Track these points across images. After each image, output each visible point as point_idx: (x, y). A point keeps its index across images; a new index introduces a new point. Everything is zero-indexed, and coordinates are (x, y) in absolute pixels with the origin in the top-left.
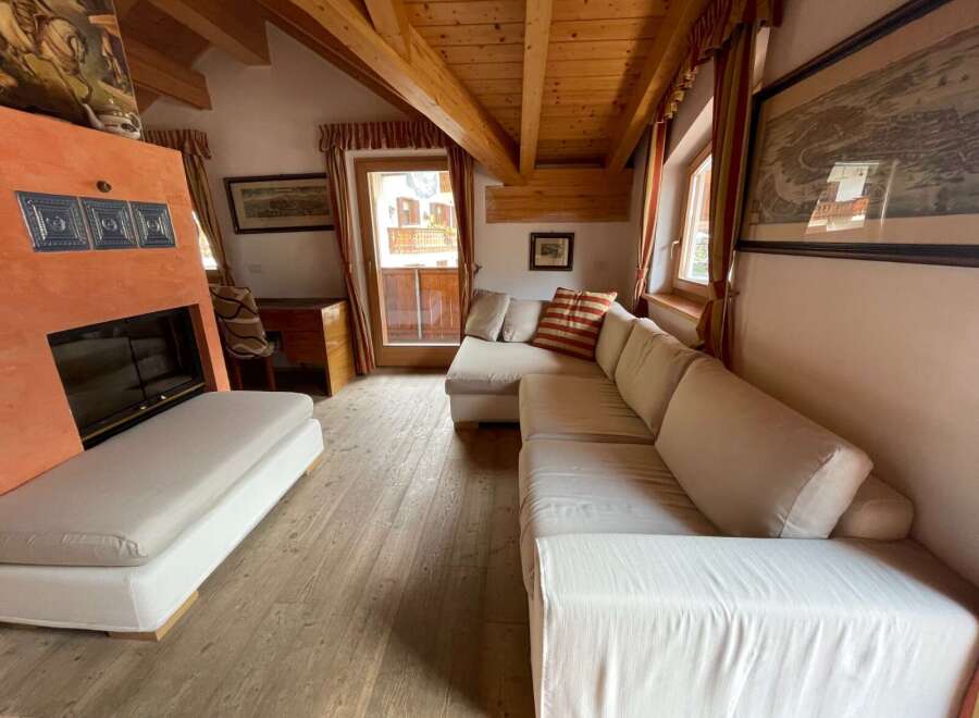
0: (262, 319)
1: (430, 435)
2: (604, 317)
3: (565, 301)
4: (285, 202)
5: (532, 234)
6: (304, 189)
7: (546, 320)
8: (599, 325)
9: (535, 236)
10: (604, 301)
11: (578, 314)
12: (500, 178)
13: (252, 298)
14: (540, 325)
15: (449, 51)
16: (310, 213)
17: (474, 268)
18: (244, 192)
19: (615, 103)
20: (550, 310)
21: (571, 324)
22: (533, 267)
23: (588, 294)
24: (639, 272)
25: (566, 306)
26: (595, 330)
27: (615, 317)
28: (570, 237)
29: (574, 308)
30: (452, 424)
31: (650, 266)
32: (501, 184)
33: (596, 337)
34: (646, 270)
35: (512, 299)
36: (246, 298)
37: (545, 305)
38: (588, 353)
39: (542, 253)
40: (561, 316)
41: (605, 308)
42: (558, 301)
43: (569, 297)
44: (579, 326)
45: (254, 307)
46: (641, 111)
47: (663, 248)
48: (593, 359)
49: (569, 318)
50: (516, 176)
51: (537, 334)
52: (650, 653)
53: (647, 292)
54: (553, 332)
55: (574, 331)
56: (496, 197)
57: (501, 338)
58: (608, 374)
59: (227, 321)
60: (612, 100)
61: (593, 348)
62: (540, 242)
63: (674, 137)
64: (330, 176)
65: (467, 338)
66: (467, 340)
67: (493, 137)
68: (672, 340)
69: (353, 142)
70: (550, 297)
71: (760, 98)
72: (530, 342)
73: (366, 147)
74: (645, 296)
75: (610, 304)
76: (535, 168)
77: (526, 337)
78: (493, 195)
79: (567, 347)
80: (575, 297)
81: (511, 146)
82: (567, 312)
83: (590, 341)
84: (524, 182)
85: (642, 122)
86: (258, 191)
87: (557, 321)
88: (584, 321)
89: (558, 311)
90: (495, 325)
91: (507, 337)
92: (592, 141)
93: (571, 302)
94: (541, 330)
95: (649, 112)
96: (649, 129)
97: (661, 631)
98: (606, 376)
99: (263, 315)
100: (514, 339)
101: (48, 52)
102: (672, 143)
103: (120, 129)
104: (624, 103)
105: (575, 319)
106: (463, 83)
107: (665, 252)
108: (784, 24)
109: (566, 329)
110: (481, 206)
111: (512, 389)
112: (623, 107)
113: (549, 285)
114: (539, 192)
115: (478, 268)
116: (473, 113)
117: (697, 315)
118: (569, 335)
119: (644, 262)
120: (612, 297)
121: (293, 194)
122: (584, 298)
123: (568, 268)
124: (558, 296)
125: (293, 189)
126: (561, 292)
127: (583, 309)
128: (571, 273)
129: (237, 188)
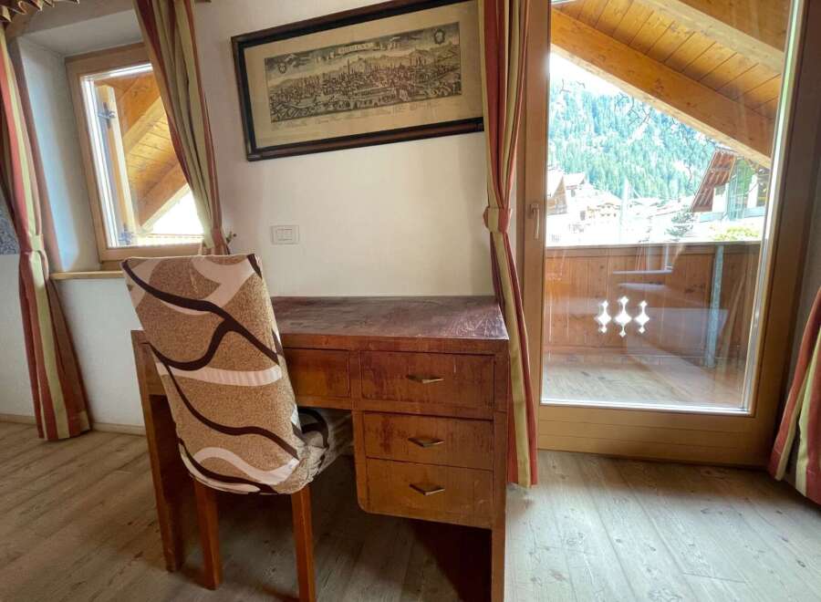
4: (358, 75)
13: (266, 294)
18: (271, 63)
36: (246, 296)
59: (176, 372)
86: (301, 58)
121: (378, 55)
129: (256, 55)
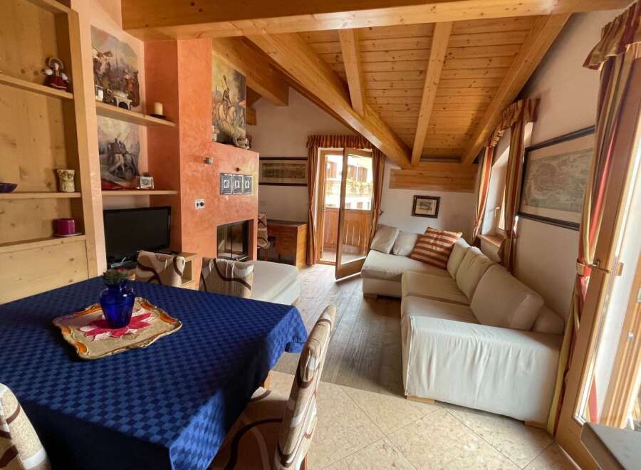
0: (268, 229)
1: (351, 298)
2: (453, 245)
3: (431, 235)
5: (415, 196)
6: (294, 165)
7: (419, 245)
8: (450, 249)
9: (417, 197)
10: (453, 237)
11: (438, 242)
12: (399, 165)
13: (266, 218)
14: (415, 247)
15: (382, 113)
16: (295, 177)
17: (380, 212)
19: (466, 134)
20: (422, 239)
21: (434, 248)
22: (414, 214)
23: (445, 232)
24: (476, 223)
25: (431, 238)
26: (447, 252)
27: (459, 246)
28: (438, 199)
29: (436, 239)
30: (362, 294)
31: (483, 220)
32: (399, 168)
33: (448, 256)
34: (480, 222)
35: (400, 231)
36: (263, 218)
37: (420, 236)
38: (443, 265)
39: (420, 207)
40: (428, 243)
41: (454, 241)
42: (428, 234)
43: (434, 233)
44: (438, 249)
45: (266, 223)
46: (480, 139)
47: (491, 210)
48: (445, 269)
49: (433, 244)
50: (409, 165)
51: (413, 252)
52: (449, 353)
53: (481, 234)
54: (424, 251)
55: (436, 252)
56: (396, 175)
57: (392, 252)
58: (453, 276)
60: (465, 132)
61: (446, 263)
62: (419, 200)
63: (498, 153)
64: (310, 160)
65: (371, 251)
66: (371, 252)
67: (398, 147)
68: (485, 257)
69: (324, 144)
70: (423, 232)
71: (529, 150)
72: (409, 256)
73: (330, 146)
74: (479, 236)
75: (458, 239)
76: (420, 161)
77: (407, 253)
78: (395, 174)
79: (431, 261)
80: (438, 233)
81: (408, 150)
82: (432, 241)
83: (444, 258)
84: (413, 167)
85: (480, 145)
87: (426, 246)
88: (441, 247)
89: (427, 240)
90: (389, 245)
91: (396, 252)
92: (453, 149)
93: (435, 236)
94: (416, 250)
95: (484, 142)
96: (484, 149)
97: (453, 344)
98: (451, 277)
99: (269, 228)
100: (400, 254)
101: (228, 120)
102: (497, 157)
103: (244, 146)
104: (472, 134)
105: (436, 245)
106: (386, 124)
107: (492, 213)
108: (538, 122)
109: (431, 250)
110: (387, 178)
111: (397, 278)
112: (471, 136)
113: (422, 225)
114: (421, 174)
115: (382, 212)
116: (390, 137)
117: (499, 246)
118: (433, 254)
119: (479, 218)
120: (459, 235)
122: (442, 234)
123: (435, 216)
124: (427, 232)
125: (289, 165)
126: (430, 230)
127: (441, 240)
128: (435, 219)
